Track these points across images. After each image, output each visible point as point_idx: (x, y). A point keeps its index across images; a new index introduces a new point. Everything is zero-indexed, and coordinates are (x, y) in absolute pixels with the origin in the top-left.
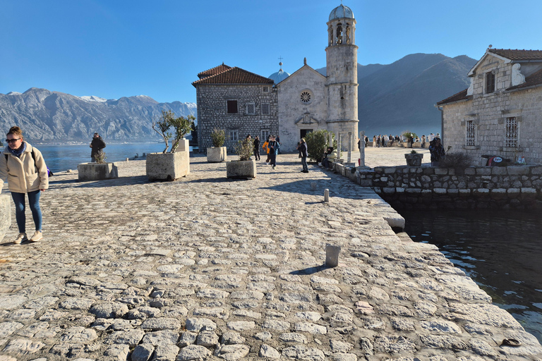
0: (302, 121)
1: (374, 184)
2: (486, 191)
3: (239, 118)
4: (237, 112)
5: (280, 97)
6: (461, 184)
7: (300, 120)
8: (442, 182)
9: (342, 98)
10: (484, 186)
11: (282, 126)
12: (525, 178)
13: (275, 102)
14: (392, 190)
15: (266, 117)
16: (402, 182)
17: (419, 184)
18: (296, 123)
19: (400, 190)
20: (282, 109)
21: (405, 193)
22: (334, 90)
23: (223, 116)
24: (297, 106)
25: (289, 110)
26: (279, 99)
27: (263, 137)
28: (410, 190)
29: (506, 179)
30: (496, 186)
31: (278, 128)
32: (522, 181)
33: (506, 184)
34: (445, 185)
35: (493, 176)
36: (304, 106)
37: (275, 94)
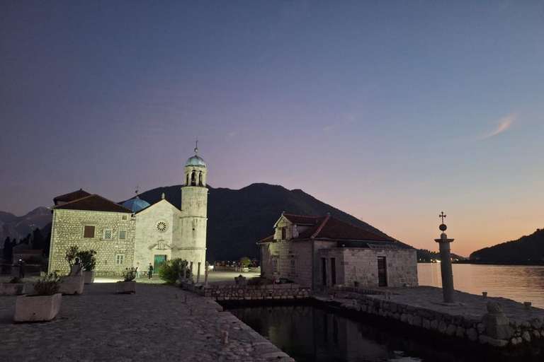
0: (156, 247)
1: (212, 296)
2: (271, 298)
3: (95, 242)
4: (93, 237)
5: (138, 225)
6: (259, 294)
7: (155, 245)
8: (249, 293)
9: (194, 229)
10: (270, 295)
11: (137, 251)
12: (289, 290)
13: (133, 229)
14: (223, 298)
15: (122, 242)
16: (228, 293)
17: (237, 295)
18: (151, 248)
19: (227, 298)
20: (139, 235)
21: (230, 300)
22: (187, 222)
23: (78, 240)
24: (153, 234)
25: (145, 237)
26: (137, 226)
27: (118, 261)
28: (232, 299)
29: (280, 291)
30: (275, 295)
31: (133, 253)
32: (288, 292)
33: (280, 294)
34: (251, 295)
35: (274, 289)
36: (159, 234)
37: (133, 222)
